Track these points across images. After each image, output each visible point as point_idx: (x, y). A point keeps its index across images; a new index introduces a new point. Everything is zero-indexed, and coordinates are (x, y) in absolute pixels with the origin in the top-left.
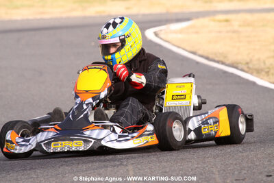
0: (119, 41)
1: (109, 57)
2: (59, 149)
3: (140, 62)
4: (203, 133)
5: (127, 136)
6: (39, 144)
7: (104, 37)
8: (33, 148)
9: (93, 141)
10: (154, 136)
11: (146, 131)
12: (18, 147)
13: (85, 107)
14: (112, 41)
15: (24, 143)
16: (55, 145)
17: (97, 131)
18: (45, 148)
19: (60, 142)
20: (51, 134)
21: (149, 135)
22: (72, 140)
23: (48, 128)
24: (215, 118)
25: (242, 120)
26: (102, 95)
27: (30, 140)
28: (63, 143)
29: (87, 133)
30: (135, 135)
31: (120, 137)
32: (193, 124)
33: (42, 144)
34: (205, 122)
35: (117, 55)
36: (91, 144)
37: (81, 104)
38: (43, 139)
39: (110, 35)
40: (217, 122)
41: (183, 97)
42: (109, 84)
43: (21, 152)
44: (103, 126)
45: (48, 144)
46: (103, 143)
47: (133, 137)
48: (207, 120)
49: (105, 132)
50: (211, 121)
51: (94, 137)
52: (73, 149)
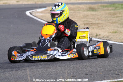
0: (60, 13)
1: (55, 19)
2: (36, 59)
3: (67, 23)
4: (95, 53)
5: (65, 54)
6: (27, 57)
7: (53, 10)
8: (25, 58)
9: (51, 55)
11: (73, 52)
12: (18, 58)
13: (47, 41)
14: (57, 12)
15: (20, 56)
16: (35, 57)
17: (52, 51)
18: (30, 58)
19: (37, 56)
20: (32, 53)
21: (74, 53)
22: (42, 55)
23: (31, 50)
24: (99, 46)
25: (108, 47)
26: (53, 36)
27: (23, 55)
28: (38, 56)
29: (48, 52)
30: (69, 53)
31: (62, 54)
32: (91, 49)
33: (29, 57)
34: (95, 48)
36: (50, 57)
37: (45, 40)
38: (29, 55)
39: (56, 10)
40: (99, 48)
41: (84, 37)
42: (56, 32)
43: (19, 60)
44: (55, 49)
45: (32, 57)
46: (55, 56)
47: (68, 54)
49: (56, 52)
50: (97, 48)
52: (43, 59)
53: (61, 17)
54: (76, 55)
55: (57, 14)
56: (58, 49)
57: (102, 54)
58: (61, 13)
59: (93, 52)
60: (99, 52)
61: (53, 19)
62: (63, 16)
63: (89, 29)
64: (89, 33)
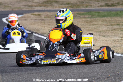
0: (64, 18)
1: (60, 25)
2: (46, 63)
3: (72, 28)
4: (100, 58)
5: (74, 58)
6: (37, 60)
7: (58, 16)
8: (34, 62)
9: (60, 60)
10: (84, 58)
11: (81, 56)
12: (27, 62)
13: (55, 46)
14: (62, 18)
15: (29, 60)
16: (44, 61)
17: (61, 56)
18: (39, 62)
19: (46, 60)
20: (42, 57)
21: (82, 58)
22: (51, 59)
23: (40, 54)
24: (103, 52)
25: (111, 53)
26: (61, 41)
27: (32, 59)
28: (48, 60)
29: (57, 56)
30: (77, 57)
31: (70, 58)
32: (96, 54)
33: (38, 60)
34: (100, 53)
35: (63, 24)
36: (59, 61)
37: (53, 44)
38: (38, 58)
39: (61, 15)
40: (104, 53)
41: (88, 43)
42: (63, 36)
43: (29, 63)
44: (63, 54)
45: (41, 61)
46: (64, 60)
47: (76, 59)
48: (101, 53)
49: (64, 56)
50: (102, 53)
51: (60, 58)
52: (52, 63)
53: (65, 22)
54: (83, 60)
55: (62, 20)
56: (65, 54)
57: (105, 59)
58: (66, 19)
59: (98, 57)
60: (104, 57)
61: (58, 24)
62: (67, 21)
63: (93, 35)
64: (93, 38)
